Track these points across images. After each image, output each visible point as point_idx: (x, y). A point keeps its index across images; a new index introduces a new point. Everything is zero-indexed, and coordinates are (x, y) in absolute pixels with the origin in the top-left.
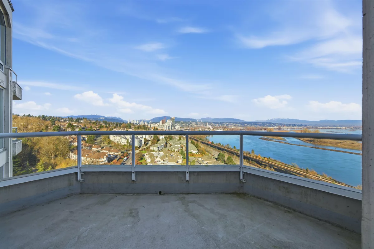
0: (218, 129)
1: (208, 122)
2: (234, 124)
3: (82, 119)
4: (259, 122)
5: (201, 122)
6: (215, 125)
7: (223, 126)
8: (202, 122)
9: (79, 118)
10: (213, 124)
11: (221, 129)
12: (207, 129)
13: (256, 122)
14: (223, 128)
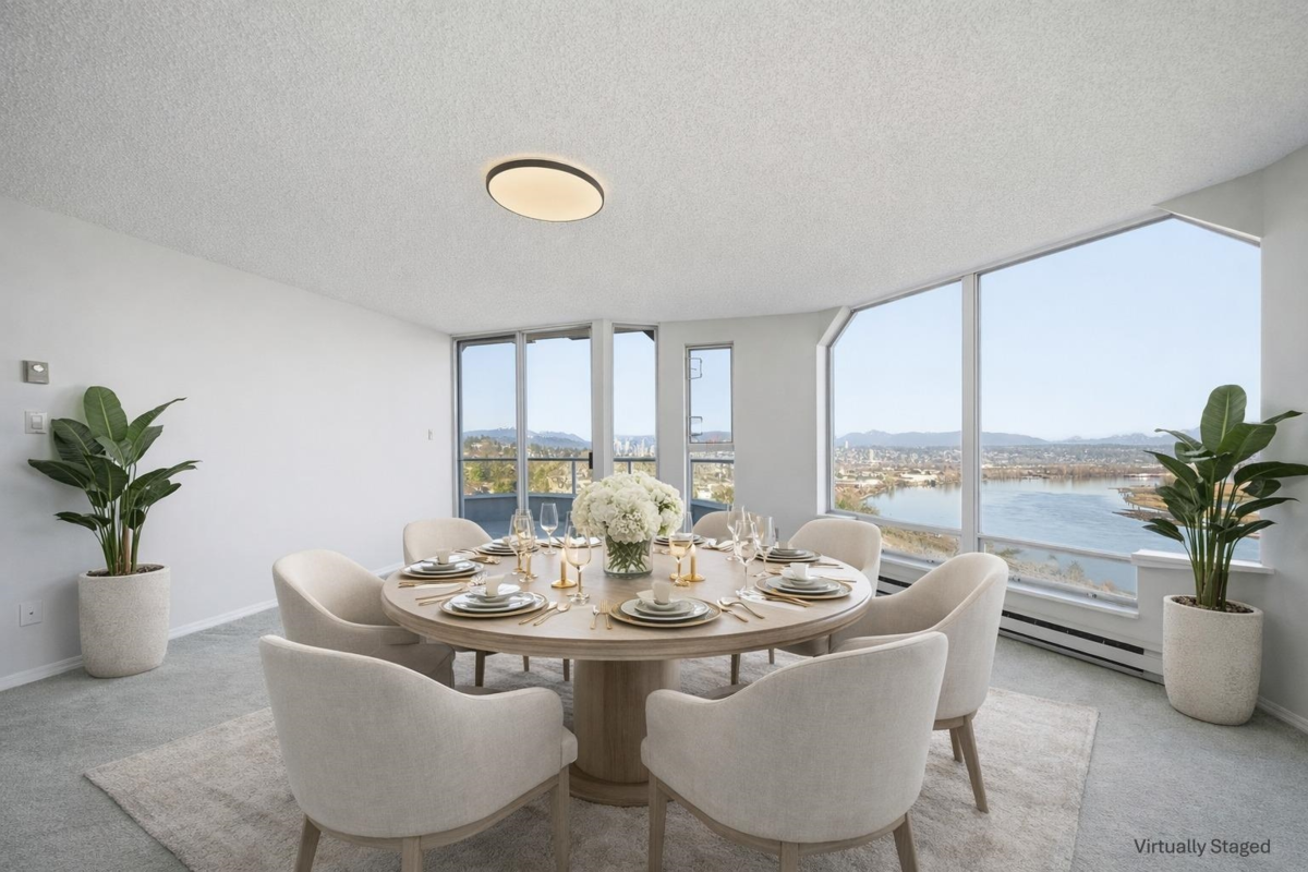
0: (917, 472)
1: (873, 447)
2: (991, 455)
3: (477, 441)
4: (1122, 447)
5: (847, 447)
6: (903, 456)
7: (941, 461)
8: (850, 449)
9: (472, 438)
10: (896, 454)
11: (928, 473)
12: (870, 470)
13: (1107, 446)
14: (937, 468)
